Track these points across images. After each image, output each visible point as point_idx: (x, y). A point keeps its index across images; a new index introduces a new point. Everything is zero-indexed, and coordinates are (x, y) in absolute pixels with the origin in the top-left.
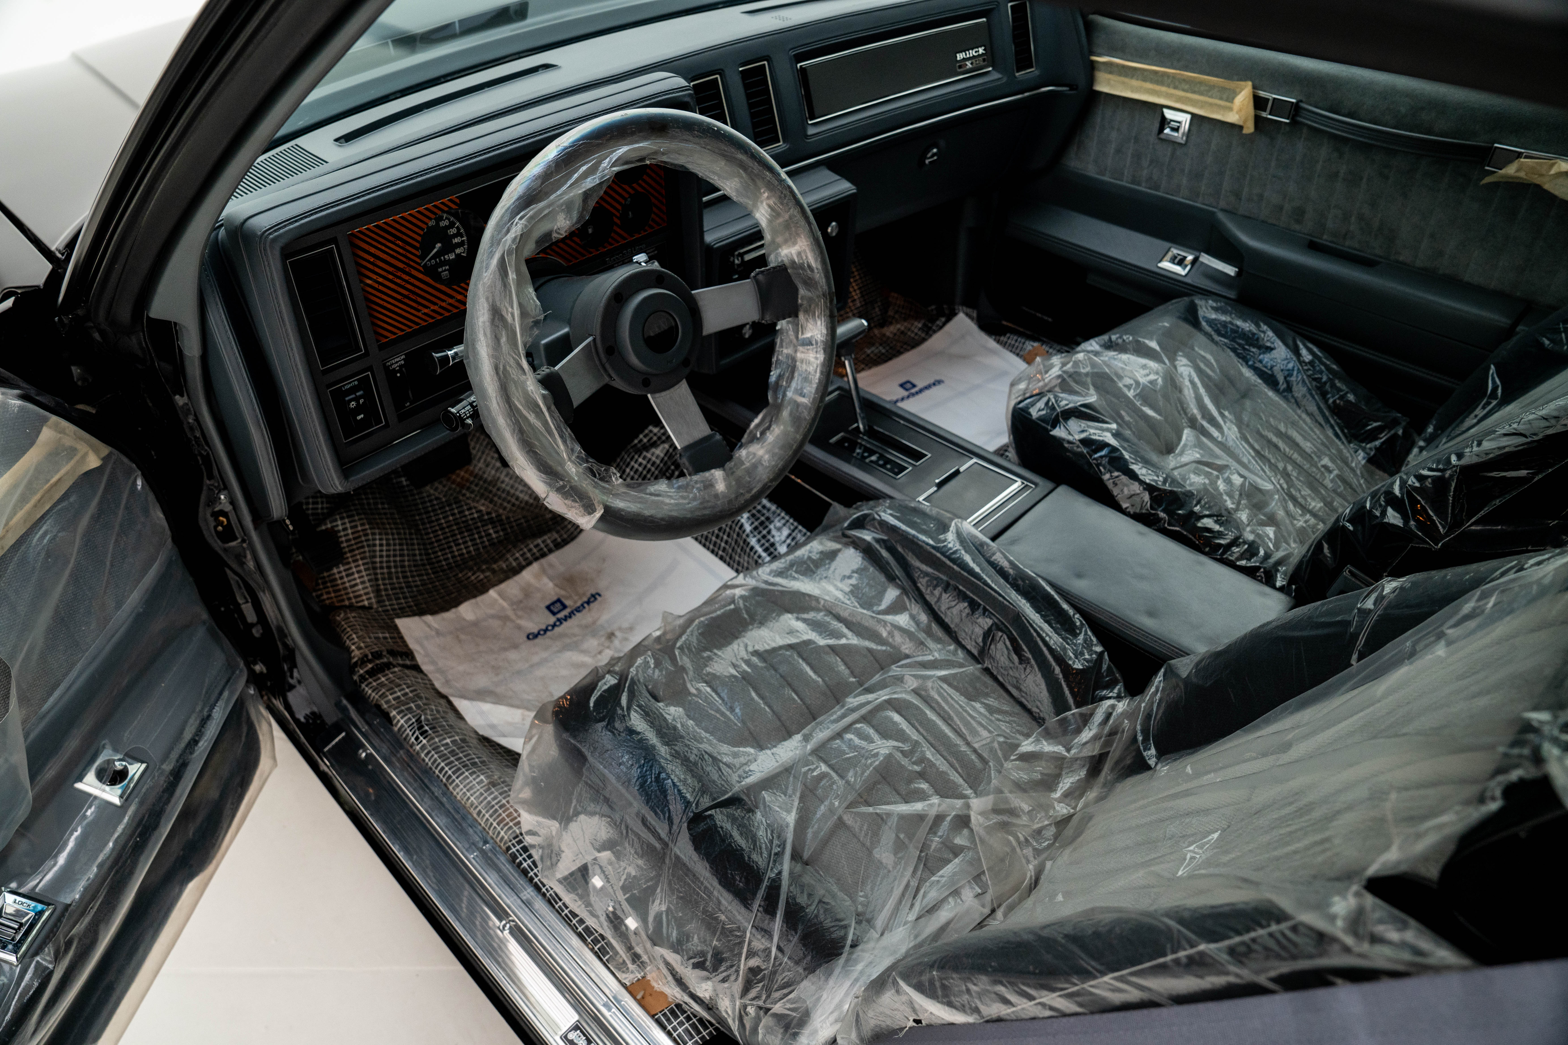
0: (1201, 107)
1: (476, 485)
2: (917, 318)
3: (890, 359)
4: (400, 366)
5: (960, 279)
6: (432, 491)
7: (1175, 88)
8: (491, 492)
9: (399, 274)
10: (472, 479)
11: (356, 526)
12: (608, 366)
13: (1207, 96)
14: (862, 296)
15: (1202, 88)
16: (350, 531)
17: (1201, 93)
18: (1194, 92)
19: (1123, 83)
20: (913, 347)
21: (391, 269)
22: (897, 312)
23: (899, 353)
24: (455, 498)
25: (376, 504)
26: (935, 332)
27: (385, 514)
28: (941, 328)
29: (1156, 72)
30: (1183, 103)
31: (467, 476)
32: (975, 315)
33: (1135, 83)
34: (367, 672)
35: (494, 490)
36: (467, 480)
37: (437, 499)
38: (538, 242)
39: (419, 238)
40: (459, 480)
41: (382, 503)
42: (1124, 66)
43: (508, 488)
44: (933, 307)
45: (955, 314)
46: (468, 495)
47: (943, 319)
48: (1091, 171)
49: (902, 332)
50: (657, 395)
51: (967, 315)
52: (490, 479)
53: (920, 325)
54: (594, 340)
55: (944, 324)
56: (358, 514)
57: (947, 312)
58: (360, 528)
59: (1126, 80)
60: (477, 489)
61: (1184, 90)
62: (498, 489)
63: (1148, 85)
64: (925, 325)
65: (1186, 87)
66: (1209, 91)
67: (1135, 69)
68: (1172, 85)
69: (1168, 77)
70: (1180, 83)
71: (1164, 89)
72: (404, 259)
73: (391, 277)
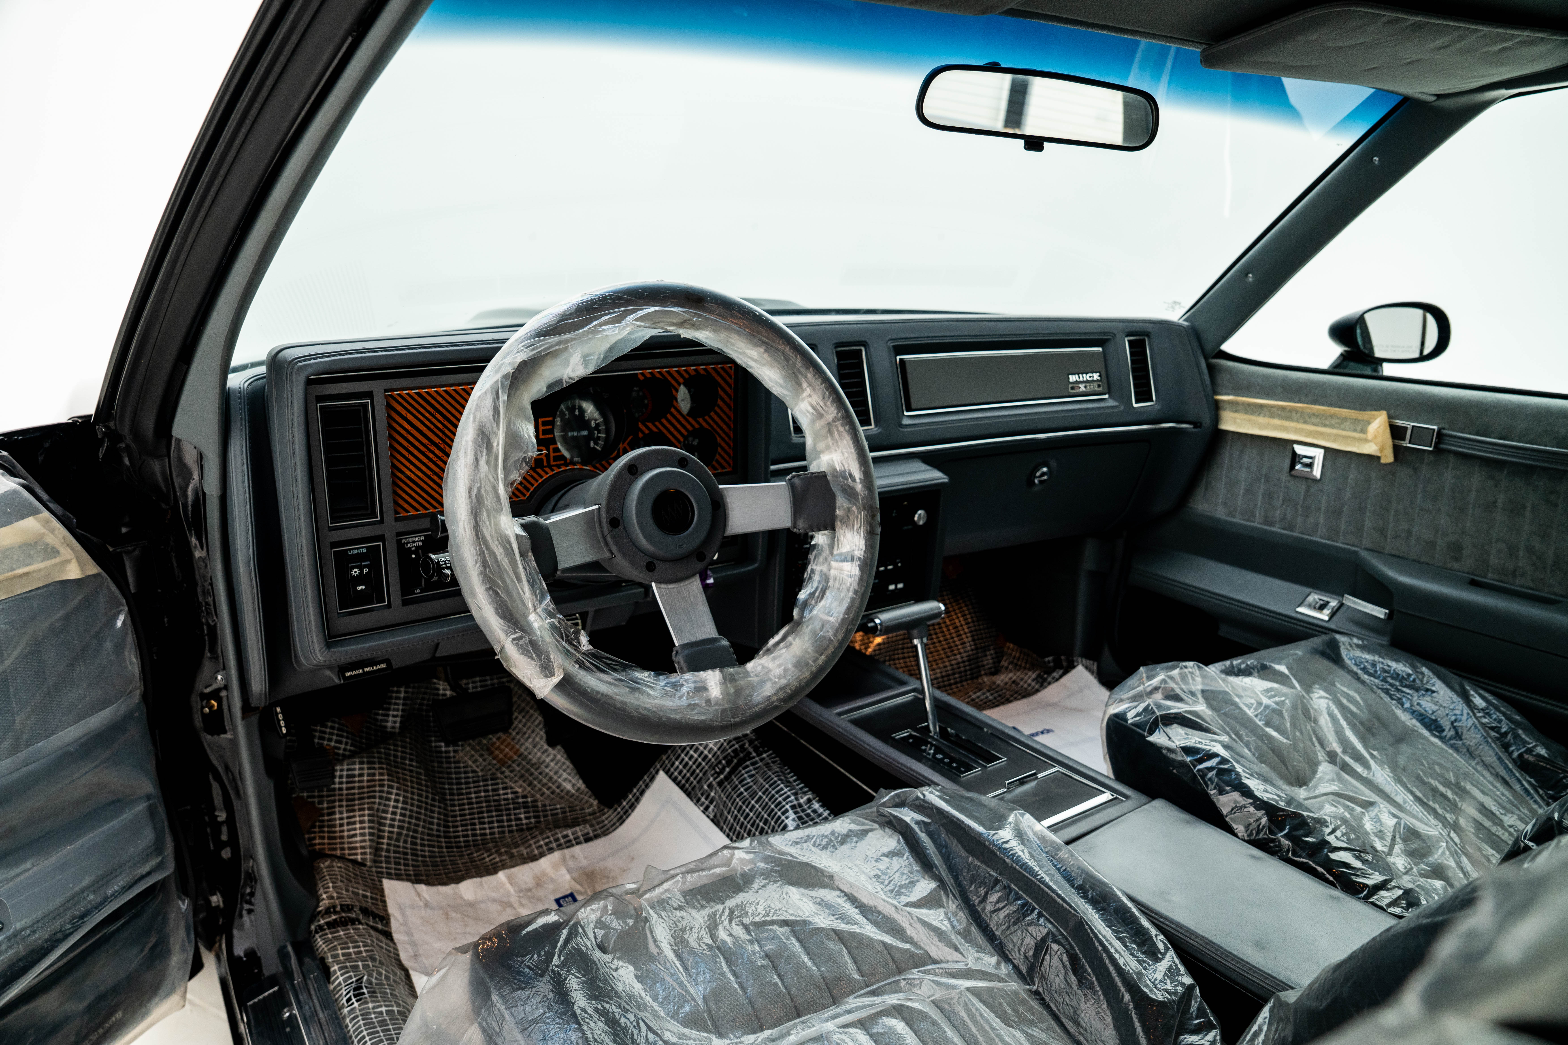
0: (1335, 441)
1: (518, 765)
2: (1032, 668)
3: (997, 706)
4: (418, 547)
5: (1079, 628)
6: (470, 763)
7: (1305, 422)
8: (532, 774)
10: (515, 757)
11: (374, 775)
12: (609, 538)
13: (1339, 428)
14: (973, 640)
15: (1334, 421)
16: (365, 778)
17: (1332, 426)
18: (1326, 426)
19: (1250, 421)
20: (1024, 697)
22: (1010, 663)
23: (1008, 701)
24: (493, 774)
25: (404, 758)
26: (1049, 683)
27: (411, 771)
28: (1057, 680)
29: (1283, 408)
30: (1314, 437)
31: (511, 753)
32: (1095, 668)
33: (1261, 420)
34: (327, 923)
35: (536, 773)
36: (510, 758)
37: (474, 771)
38: (549, 387)
40: (501, 756)
41: (411, 760)
42: (1249, 404)
43: (551, 774)
44: (1050, 658)
45: (1074, 667)
46: (507, 773)
47: (1061, 672)
48: (1220, 513)
49: (1014, 682)
50: (663, 586)
51: (1087, 668)
52: (534, 760)
53: (1034, 676)
54: (599, 508)
55: (1061, 676)
56: (380, 763)
57: (1065, 664)
58: (377, 778)
59: (1253, 418)
60: (518, 769)
61: (1314, 424)
62: (540, 773)
63: (1278, 422)
64: (1039, 676)
65: (1317, 421)
66: (1341, 423)
67: (1262, 406)
68: (1301, 420)
69: (1297, 412)
70: (1310, 417)
71: (1293, 424)
72: (441, 435)
73: (423, 449)
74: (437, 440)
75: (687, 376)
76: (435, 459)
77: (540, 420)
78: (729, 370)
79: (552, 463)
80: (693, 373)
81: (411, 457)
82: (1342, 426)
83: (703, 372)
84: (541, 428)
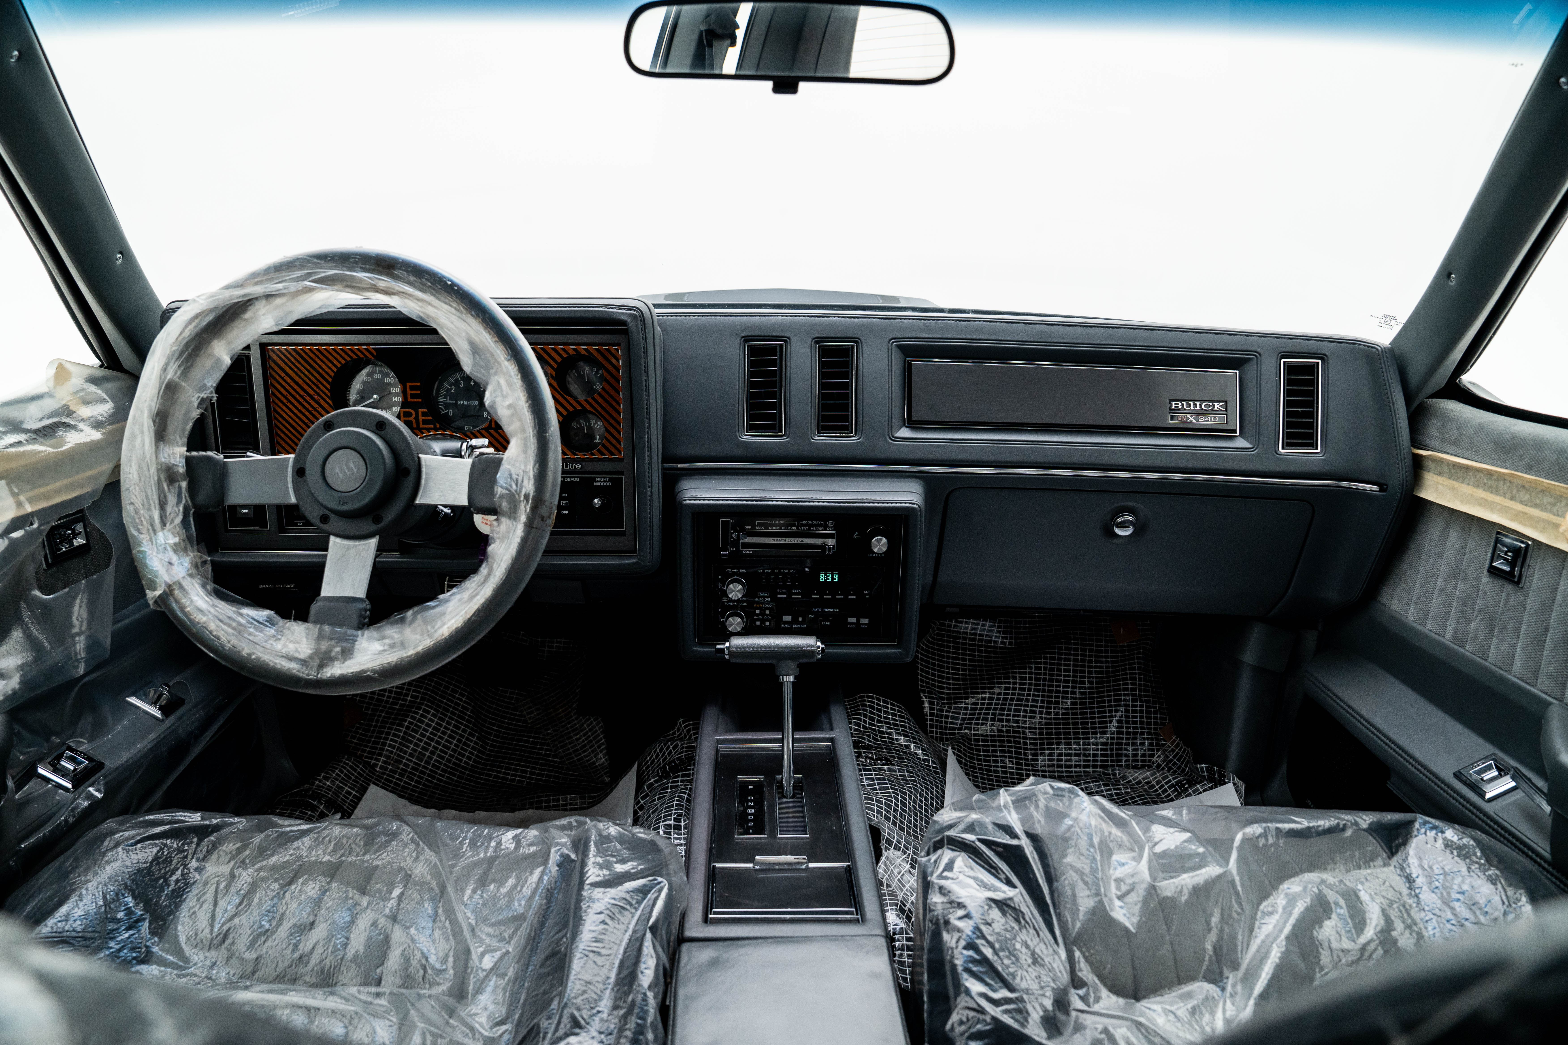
0: (1543, 530)
2: (1178, 773)
7: (1511, 499)
9: (308, 399)
13: (1551, 512)
15: (1546, 500)
17: (1543, 508)
18: (1535, 506)
19: (1453, 488)
21: (301, 392)
29: (1490, 474)
30: (1520, 522)
32: (1244, 788)
33: (1466, 489)
39: (332, 374)
42: (1455, 465)
44: (1204, 766)
45: (1225, 782)
48: (1411, 616)
51: (1237, 786)
53: (1175, 783)
57: (1215, 777)
59: (1456, 484)
61: (1522, 502)
63: (1481, 493)
64: (1181, 783)
65: (1526, 497)
66: (1554, 505)
67: (1467, 468)
68: (1508, 495)
69: (1505, 480)
70: (1518, 491)
71: (1498, 499)
72: (315, 388)
73: (300, 399)
74: (312, 393)
75: (565, 355)
76: (311, 409)
77: (408, 384)
78: (615, 353)
79: (421, 426)
80: (573, 353)
81: (289, 405)
82: (1555, 509)
83: (584, 352)
84: (409, 392)
